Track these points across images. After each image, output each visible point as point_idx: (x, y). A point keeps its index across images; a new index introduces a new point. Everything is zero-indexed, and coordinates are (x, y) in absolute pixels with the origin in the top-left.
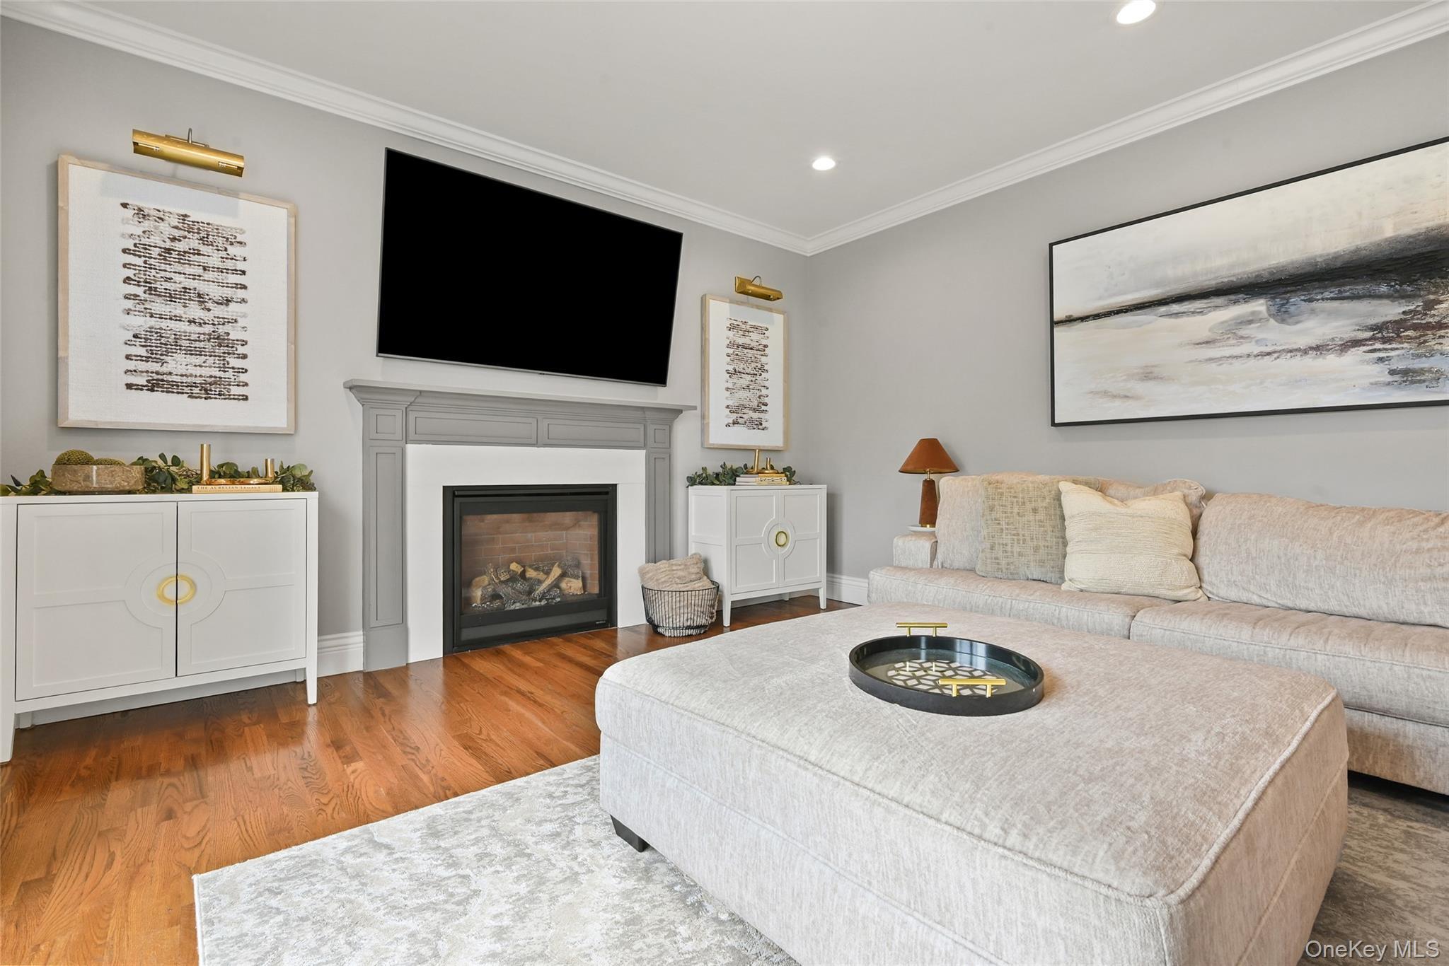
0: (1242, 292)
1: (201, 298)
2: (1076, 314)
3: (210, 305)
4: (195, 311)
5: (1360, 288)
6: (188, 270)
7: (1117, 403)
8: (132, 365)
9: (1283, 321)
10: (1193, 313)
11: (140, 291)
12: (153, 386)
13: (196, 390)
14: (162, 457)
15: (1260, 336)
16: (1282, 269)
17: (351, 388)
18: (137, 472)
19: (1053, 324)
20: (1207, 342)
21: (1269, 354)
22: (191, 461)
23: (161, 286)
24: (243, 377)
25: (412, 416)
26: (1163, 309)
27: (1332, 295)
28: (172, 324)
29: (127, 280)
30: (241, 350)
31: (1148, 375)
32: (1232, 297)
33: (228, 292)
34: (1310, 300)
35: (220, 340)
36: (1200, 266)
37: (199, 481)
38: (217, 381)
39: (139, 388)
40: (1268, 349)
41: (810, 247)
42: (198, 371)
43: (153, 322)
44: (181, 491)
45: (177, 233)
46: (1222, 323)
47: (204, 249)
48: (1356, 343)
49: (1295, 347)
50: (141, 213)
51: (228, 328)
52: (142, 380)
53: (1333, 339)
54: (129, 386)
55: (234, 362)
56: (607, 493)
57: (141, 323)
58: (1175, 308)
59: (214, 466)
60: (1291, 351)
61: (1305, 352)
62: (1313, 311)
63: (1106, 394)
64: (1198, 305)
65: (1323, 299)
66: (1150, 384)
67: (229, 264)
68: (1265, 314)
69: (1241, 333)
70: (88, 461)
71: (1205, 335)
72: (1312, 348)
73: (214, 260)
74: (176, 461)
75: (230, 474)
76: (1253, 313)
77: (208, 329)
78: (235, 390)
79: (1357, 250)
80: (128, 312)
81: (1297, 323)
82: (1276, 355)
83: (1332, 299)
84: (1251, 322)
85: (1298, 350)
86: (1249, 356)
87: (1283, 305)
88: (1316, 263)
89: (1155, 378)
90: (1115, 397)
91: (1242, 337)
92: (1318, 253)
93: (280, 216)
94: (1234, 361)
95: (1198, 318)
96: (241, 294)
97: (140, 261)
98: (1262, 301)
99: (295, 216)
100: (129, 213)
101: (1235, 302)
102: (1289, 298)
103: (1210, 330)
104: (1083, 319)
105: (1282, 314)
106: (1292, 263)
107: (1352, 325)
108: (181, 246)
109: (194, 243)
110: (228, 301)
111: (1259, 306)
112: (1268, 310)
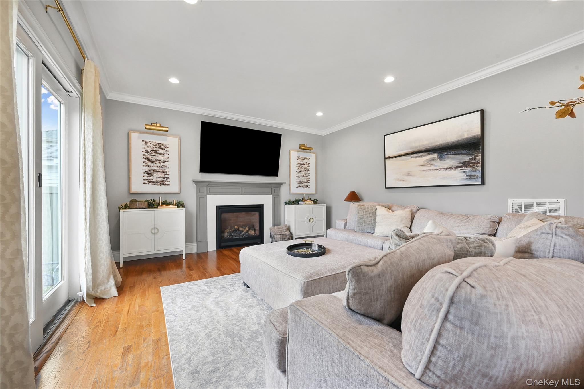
0: (431, 152)
1: (159, 162)
2: (391, 156)
3: (161, 163)
4: (158, 165)
5: (459, 152)
6: (156, 155)
7: (401, 182)
8: (144, 178)
9: (441, 160)
10: (420, 157)
11: (146, 161)
12: (149, 183)
13: (158, 183)
14: (151, 200)
15: (436, 164)
16: (441, 145)
17: (193, 181)
18: (146, 203)
19: (385, 158)
20: (423, 165)
21: (438, 169)
22: (157, 201)
23: (150, 159)
24: (168, 180)
25: (208, 188)
26: (412, 156)
27: (452, 153)
28: (153, 168)
29: (143, 158)
30: (168, 173)
31: (409, 174)
32: (429, 153)
33: (165, 159)
34: (447, 154)
35: (163, 171)
36: (421, 144)
37: (159, 205)
38: (163, 181)
39: (146, 183)
40: (438, 168)
41: (324, 133)
42: (159, 179)
43: (149, 168)
44: (155, 208)
45: (154, 146)
46: (427, 160)
47: (160, 150)
48: (458, 167)
49: (444, 168)
50: (146, 142)
51: (165, 168)
52: (147, 182)
53: (453, 166)
54: (144, 183)
55: (166, 176)
56: (261, 207)
57: (146, 168)
58: (415, 155)
59: (162, 202)
60: (443, 169)
61: (446, 169)
62: (448, 158)
63: (398, 179)
64: (420, 155)
65: (450, 154)
66: (409, 177)
67: (165, 153)
68: (437, 158)
69: (431, 163)
70: (136, 201)
71: (422, 163)
72: (448, 168)
73: (162, 152)
74: (154, 201)
75: (166, 203)
76: (434, 158)
77: (161, 169)
78: (167, 183)
79: (458, 141)
80: (144, 166)
81: (445, 161)
82: (439, 170)
83: (453, 154)
84: (433, 160)
85: (445, 168)
86: (433, 170)
87: (441, 155)
88: (449, 144)
89: (411, 175)
90: (401, 180)
91: (431, 164)
92: (449, 141)
93: (176, 140)
94: (429, 171)
95: (421, 158)
96: (168, 160)
97: (146, 154)
98: (436, 154)
99: (180, 139)
100: (144, 142)
101: (430, 154)
102: (442, 154)
103: (424, 162)
104: (393, 157)
105: (441, 158)
106: (443, 144)
107: (457, 162)
108: (155, 149)
109: (157, 148)
110: (165, 162)
111: (435, 155)
112: (437, 157)
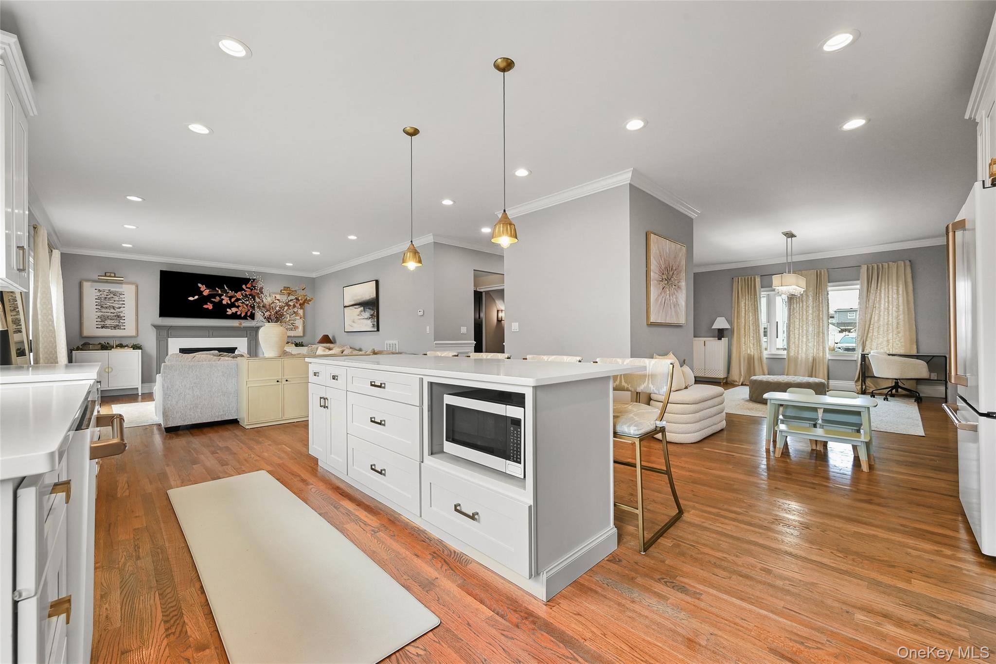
1: (114, 308)
3: (116, 309)
4: (113, 311)
6: (111, 302)
8: (97, 323)
11: (99, 307)
12: (102, 327)
13: (113, 328)
14: (105, 343)
17: (154, 326)
18: (100, 346)
22: (112, 344)
23: (104, 306)
24: (124, 324)
25: (170, 331)
28: (107, 314)
29: (96, 305)
30: (123, 318)
33: (120, 306)
35: (118, 316)
37: (113, 348)
38: (118, 326)
39: (99, 328)
41: (314, 275)
42: (113, 324)
43: (102, 313)
44: (109, 350)
45: (108, 294)
47: (114, 297)
50: (99, 291)
51: (120, 314)
52: (100, 326)
54: (97, 328)
55: (121, 321)
56: (234, 350)
57: (99, 314)
59: (117, 344)
67: (120, 299)
70: (89, 344)
73: (117, 299)
74: (108, 343)
75: (121, 346)
77: (115, 314)
78: (122, 327)
80: (97, 312)
93: (133, 287)
96: (123, 306)
97: (99, 301)
99: (137, 287)
100: (97, 291)
108: (109, 297)
109: (112, 296)
110: (120, 308)
